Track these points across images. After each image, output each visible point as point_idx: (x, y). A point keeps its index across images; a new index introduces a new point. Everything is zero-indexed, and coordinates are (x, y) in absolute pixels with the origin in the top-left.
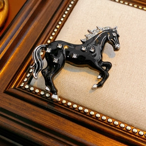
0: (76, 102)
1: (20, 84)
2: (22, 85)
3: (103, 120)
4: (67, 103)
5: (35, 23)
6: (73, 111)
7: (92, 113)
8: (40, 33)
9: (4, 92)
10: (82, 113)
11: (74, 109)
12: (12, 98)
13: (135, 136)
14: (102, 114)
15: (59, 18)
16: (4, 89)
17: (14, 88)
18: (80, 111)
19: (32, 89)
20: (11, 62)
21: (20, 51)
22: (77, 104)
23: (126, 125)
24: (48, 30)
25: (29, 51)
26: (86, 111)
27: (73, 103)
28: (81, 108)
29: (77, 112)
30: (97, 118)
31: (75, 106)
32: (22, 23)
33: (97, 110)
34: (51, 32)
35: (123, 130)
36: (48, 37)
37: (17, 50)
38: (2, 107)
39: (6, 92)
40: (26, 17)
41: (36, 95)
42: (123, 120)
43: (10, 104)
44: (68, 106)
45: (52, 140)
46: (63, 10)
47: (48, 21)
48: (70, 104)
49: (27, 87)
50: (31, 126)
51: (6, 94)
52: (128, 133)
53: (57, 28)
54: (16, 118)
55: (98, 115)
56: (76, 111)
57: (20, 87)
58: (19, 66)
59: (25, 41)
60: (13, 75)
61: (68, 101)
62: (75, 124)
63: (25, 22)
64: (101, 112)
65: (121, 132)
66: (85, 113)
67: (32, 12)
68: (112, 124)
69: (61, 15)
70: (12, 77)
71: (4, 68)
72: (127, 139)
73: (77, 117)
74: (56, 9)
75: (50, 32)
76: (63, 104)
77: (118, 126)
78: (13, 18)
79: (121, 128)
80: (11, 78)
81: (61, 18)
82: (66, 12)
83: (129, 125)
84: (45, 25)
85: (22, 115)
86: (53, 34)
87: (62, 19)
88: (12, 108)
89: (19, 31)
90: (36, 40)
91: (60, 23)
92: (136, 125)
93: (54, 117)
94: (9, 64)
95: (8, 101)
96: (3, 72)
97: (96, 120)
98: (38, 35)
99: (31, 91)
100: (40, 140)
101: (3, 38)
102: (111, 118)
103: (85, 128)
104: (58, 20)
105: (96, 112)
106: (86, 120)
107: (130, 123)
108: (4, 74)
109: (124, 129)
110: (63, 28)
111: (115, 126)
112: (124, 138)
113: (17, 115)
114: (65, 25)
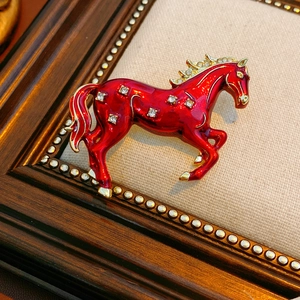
0: (153, 195)
1: (41, 158)
2: (45, 160)
3: (206, 234)
4: (134, 198)
5: (73, 35)
6: (147, 214)
7: (185, 218)
8: (83, 57)
9: (8, 174)
10: (164, 218)
11: (148, 209)
12: (23, 185)
13: (270, 266)
14: (205, 222)
15: (122, 27)
16: (9, 166)
17: (29, 165)
18: (160, 214)
19: (64, 168)
20: (22, 114)
21: (40, 91)
22: (154, 200)
23: (253, 244)
24: (98, 50)
25: (59, 92)
26: (173, 213)
27: (147, 198)
28: (162, 209)
29: (154, 216)
30: (194, 228)
31: (151, 204)
32: (45, 34)
33: (196, 213)
34: (105, 54)
35: (247, 254)
36: (98, 64)
37: (35, 89)
38: (4, 203)
39: (12, 174)
40: (54, 22)
41: (72, 181)
42: (246, 234)
43: (20, 198)
44: (137, 204)
45: (102, 270)
46: (130, 10)
47: (100, 31)
48: (140, 199)
49: (54, 163)
50: (61, 242)
51: (11, 178)
52: (256, 260)
53: (117, 47)
54: (31, 225)
55: (197, 223)
56: (153, 213)
57: (41, 164)
58: (39, 122)
59: (52, 72)
60: (27, 140)
61: (136, 193)
62: (150, 239)
63: (52, 33)
64: (204, 216)
65: (242, 257)
66: (171, 219)
67: (66, 14)
68: (224, 241)
69: (125, 21)
70: (25, 143)
71: (9, 126)
72: (253, 272)
73: (153, 225)
74: (115, 8)
75: (102, 53)
76: (126, 200)
77: (236, 246)
78: (27, 26)
79: (243, 250)
80: (23, 146)
81: (125, 27)
82: (137, 15)
83: (259, 244)
84: (94, 40)
85: (43, 220)
86: (110, 58)
87: (128, 29)
88: (23, 207)
89: (40, 51)
90: (74, 70)
91: (124, 36)
92: (272, 244)
93: (107, 225)
94: (20, 117)
95: (15, 191)
96: (7, 133)
97: (192, 233)
98: (78, 59)
99: (62, 173)
100: (78, 270)
101: (7, 65)
102: (223, 229)
103: (169, 248)
104: (120, 29)
105: (193, 217)
106: (172, 233)
107: (261, 239)
108: (9, 137)
109: (249, 251)
110: (129, 47)
111: (231, 244)
112: (247, 270)
113: (34, 220)
114: (133, 41)
